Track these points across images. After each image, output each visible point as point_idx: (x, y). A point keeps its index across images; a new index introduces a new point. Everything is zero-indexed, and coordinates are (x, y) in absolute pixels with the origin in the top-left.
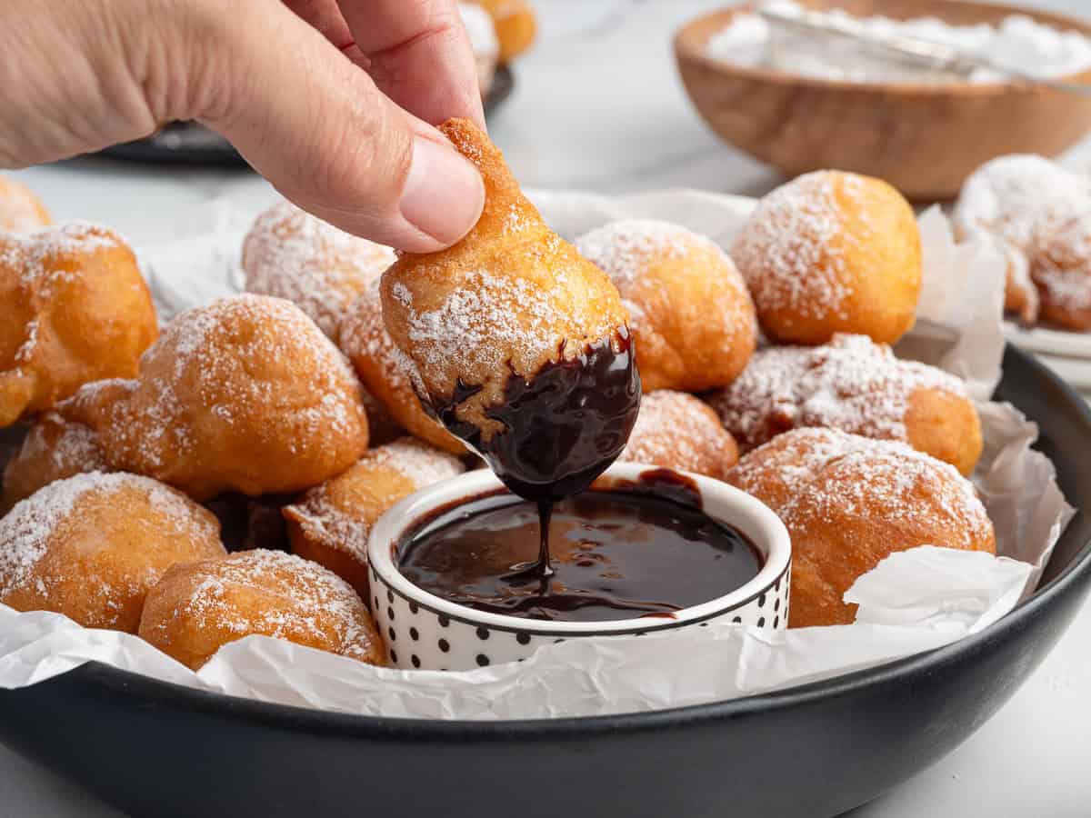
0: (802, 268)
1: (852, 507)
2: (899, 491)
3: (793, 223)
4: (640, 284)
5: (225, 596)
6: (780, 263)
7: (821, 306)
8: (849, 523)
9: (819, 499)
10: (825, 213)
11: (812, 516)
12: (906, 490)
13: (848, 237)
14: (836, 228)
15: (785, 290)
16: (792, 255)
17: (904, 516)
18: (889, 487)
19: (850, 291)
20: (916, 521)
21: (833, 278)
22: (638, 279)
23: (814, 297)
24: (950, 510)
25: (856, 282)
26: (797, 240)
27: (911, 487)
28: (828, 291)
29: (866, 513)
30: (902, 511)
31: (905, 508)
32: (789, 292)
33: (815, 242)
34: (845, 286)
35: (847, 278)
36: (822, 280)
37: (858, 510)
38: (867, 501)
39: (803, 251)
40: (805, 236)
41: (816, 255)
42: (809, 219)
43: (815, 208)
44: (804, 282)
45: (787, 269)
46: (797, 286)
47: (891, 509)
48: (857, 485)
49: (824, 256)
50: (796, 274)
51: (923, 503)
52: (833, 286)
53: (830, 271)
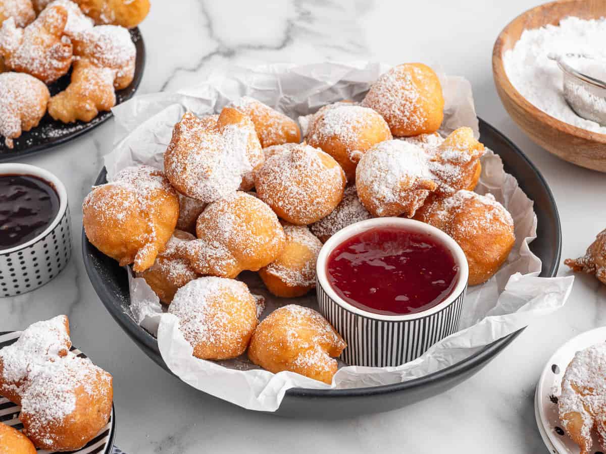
0: (407, 114)
1: (475, 232)
2: (489, 221)
3: (400, 95)
4: (361, 143)
5: (299, 336)
6: (398, 112)
7: (415, 126)
8: (475, 237)
9: (463, 230)
10: (411, 89)
11: (462, 237)
12: (490, 220)
13: (423, 98)
14: (418, 95)
15: (401, 122)
16: (402, 108)
17: (492, 230)
18: (485, 220)
19: (426, 119)
20: (496, 231)
21: (419, 116)
22: (359, 140)
23: (413, 123)
24: (504, 222)
25: (428, 115)
26: (403, 102)
27: (492, 218)
28: (418, 121)
29: (480, 232)
30: (491, 228)
31: (492, 226)
32: (404, 123)
33: (411, 103)
34: (424, 118)
35: (425, 114)
36: (416, 117)
37: (477, 232)
38: (479, 227)
39: (406, 106)
40: (407, 100)
41: (412, 108)
42: (406, 93)
43: (407, 87)
44: (408, 119)
45: (401, 114)
46: (406, 120)
47: (487, 229)
48: (474, 222)
49: (415, 107)
50: (405, 116)
51: (497, 223)
52: (420, 118)
53: (418, 113)
